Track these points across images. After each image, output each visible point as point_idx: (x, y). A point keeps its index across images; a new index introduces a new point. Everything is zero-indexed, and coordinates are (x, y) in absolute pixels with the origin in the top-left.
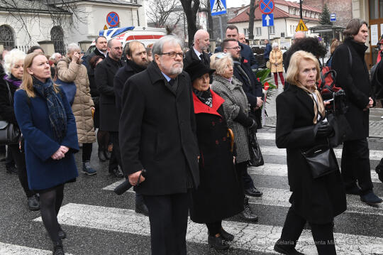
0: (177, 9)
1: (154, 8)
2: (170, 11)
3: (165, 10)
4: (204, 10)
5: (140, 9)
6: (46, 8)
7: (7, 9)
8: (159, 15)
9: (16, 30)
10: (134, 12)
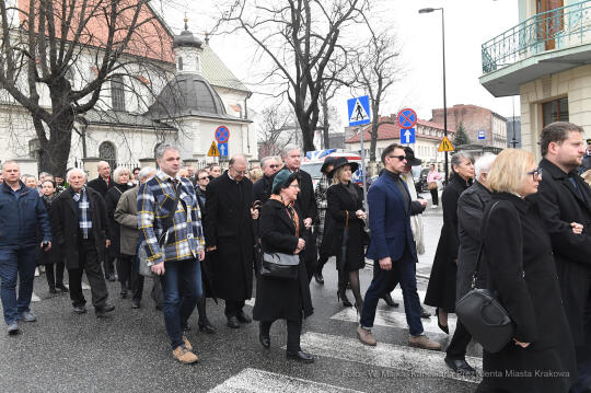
0: (290, 128)
1: (264, 127)
2: (281, 130)
3: (277, 128)
4: (320, 128)
5: (250, 125)
6: (150, 124)
7: (111, 124)
8: (268, 133)
9: (117, 145)
10: (244, 129)
